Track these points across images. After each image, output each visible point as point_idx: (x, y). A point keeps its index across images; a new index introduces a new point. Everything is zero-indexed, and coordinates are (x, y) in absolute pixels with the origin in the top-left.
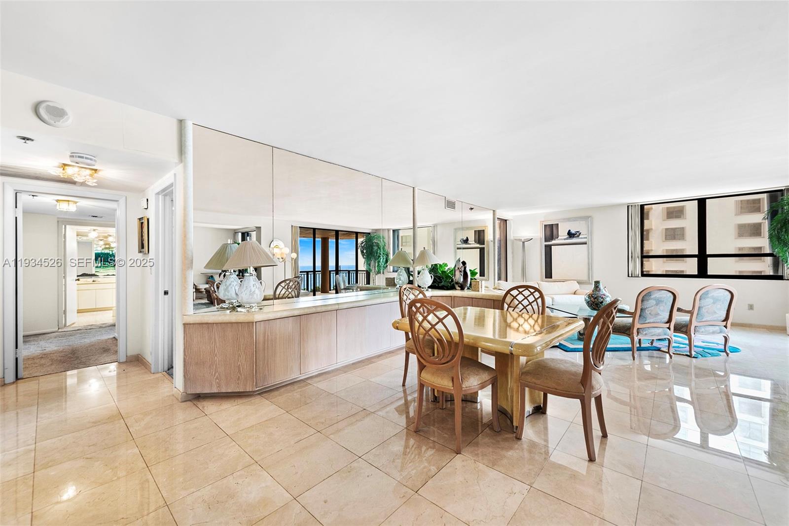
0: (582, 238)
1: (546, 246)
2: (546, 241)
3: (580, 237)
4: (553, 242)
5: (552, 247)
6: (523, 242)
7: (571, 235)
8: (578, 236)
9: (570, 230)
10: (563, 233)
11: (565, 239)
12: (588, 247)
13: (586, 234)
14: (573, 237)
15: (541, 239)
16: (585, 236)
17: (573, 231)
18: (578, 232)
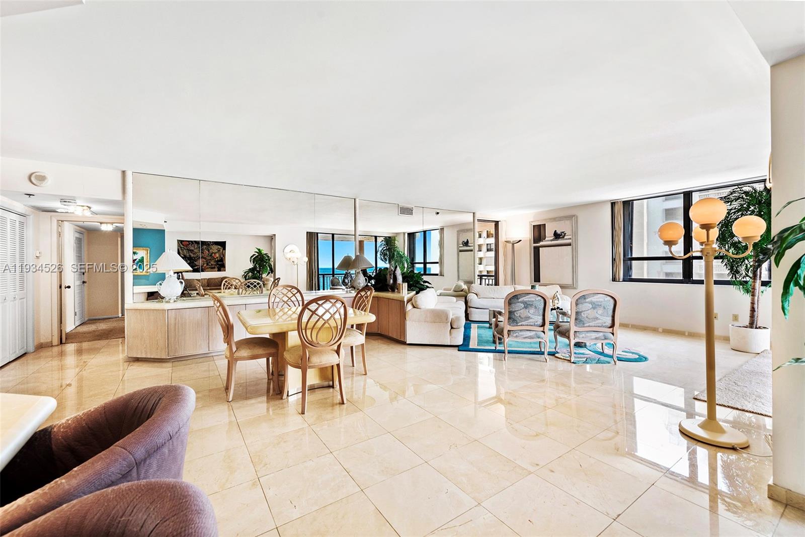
0: (567, 239)
1: (535, 248)
2: (535, 242)
3: (565, 238)
4: (541, 243)
5: (540, 248)
6: (513, 244)
7: (557, 236)
8: (563, 237)
9: (556, 231)
10: (549, 234)
11: (551, 240)
12: (573, 247)
13: (570, 235)
14: (559, 238)
15: (530, 240)
16: (570, 237)
17: (559, 232)
18: (563, 232)
